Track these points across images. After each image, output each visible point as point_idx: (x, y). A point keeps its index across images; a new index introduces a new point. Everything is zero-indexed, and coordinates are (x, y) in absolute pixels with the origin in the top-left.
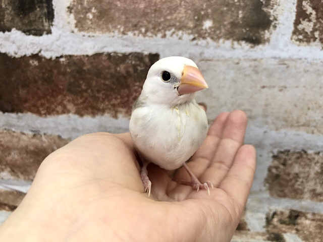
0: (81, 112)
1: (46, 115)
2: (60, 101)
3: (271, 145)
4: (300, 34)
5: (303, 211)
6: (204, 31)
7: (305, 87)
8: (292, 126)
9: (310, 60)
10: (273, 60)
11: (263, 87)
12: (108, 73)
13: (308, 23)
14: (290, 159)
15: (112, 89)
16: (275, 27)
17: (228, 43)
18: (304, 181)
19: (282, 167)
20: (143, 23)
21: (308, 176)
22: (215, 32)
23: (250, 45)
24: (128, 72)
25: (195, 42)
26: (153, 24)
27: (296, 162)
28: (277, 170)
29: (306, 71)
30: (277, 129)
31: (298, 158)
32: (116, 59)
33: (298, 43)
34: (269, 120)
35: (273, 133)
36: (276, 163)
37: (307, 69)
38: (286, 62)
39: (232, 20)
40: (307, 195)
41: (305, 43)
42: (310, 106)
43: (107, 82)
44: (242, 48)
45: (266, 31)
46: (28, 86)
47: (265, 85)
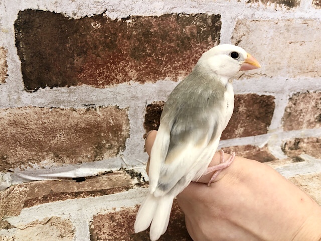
0: (142, 78)
1: (103, 86)
2: (121, 68)
3: (289, 89)
5: (302, 137)
7: (315, 41)
8: (304, 72)
10: (300, 19)
11: (291, 43)
12: (174, 35)
14: (299, 99)
15: (176, 51)
17: (273, 5)
18: (305, 114)
19: (293, 106)
21: (307, 111)
23: (287, 7)
24: (192, 33)
25: (250, 4)
27: (302, 101)
28: (290, 110)
30: (295, 76)
31: (303, 98)
32: (183, 20)
33: (316, 6)
34: (291, 69)
35: (292, 80)
36: (291, 103)
37: (319, 27)
38: (307, 22)
40: (305, 125)
42: (316, 56)
43: (172, 45)
44: (282, 10)
46: (85, 53)
47: (292, 41)
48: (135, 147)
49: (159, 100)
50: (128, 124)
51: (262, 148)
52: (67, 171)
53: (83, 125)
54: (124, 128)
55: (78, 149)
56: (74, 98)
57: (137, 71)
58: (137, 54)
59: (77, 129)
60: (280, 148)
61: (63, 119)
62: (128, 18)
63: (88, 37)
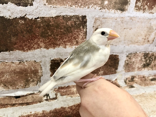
0: (47, 47)
1: (27, 51)
2: (36, 42)
3: (126, 52)
4: (137, 7)
5: (135, 75)
6: (105, 6)
7: (137, 28)
8: (133, 43)
9: (139, 17)
10: (128, 17)
11: (124, 29)
12: (62, 26)
13: (139, 3)
14: (132, 56)
15: (64, 34)
16: (129, 4)
17: (113, 11)
18: (136, 64)
19: (129, 60)
20: (80, 1)
21: (137, 62)
22: (109, 6)
23: (121, 12)
24: (72, 25)
25: (101, 10)
26: (84, 2)
27: (134, 57)
28: (128, 62)
29: (138, 22)
30: (128, 45)
31: (134, 55)
32: (66, 18)
33: (136, 10)
34: (126, 42)
35: (127, 47)
36: (128, 58)
37: (138, 21)
38: (132, 18)
39: (115, 1)
40: (136, 69)
41: (138, 11)
42: (139, 35)
43: (62, 30)
44: (118, 13)
45: (126, 6)
46: (17, 35)
47: (125, 28)
48: (46, 81)
49: (57, 58)
50: (41, 69)
51: (114, 81)
52: (11, 93)
53: (18, 70)
54: (39, 71)
55: (16, 82)
56: (12, 57)
57: (44, 43)
58: (44, 35)
59: (14, 72)
60: (124, 81)
61: (7, 67)
62: (38, 18)
63: (18, 27)
